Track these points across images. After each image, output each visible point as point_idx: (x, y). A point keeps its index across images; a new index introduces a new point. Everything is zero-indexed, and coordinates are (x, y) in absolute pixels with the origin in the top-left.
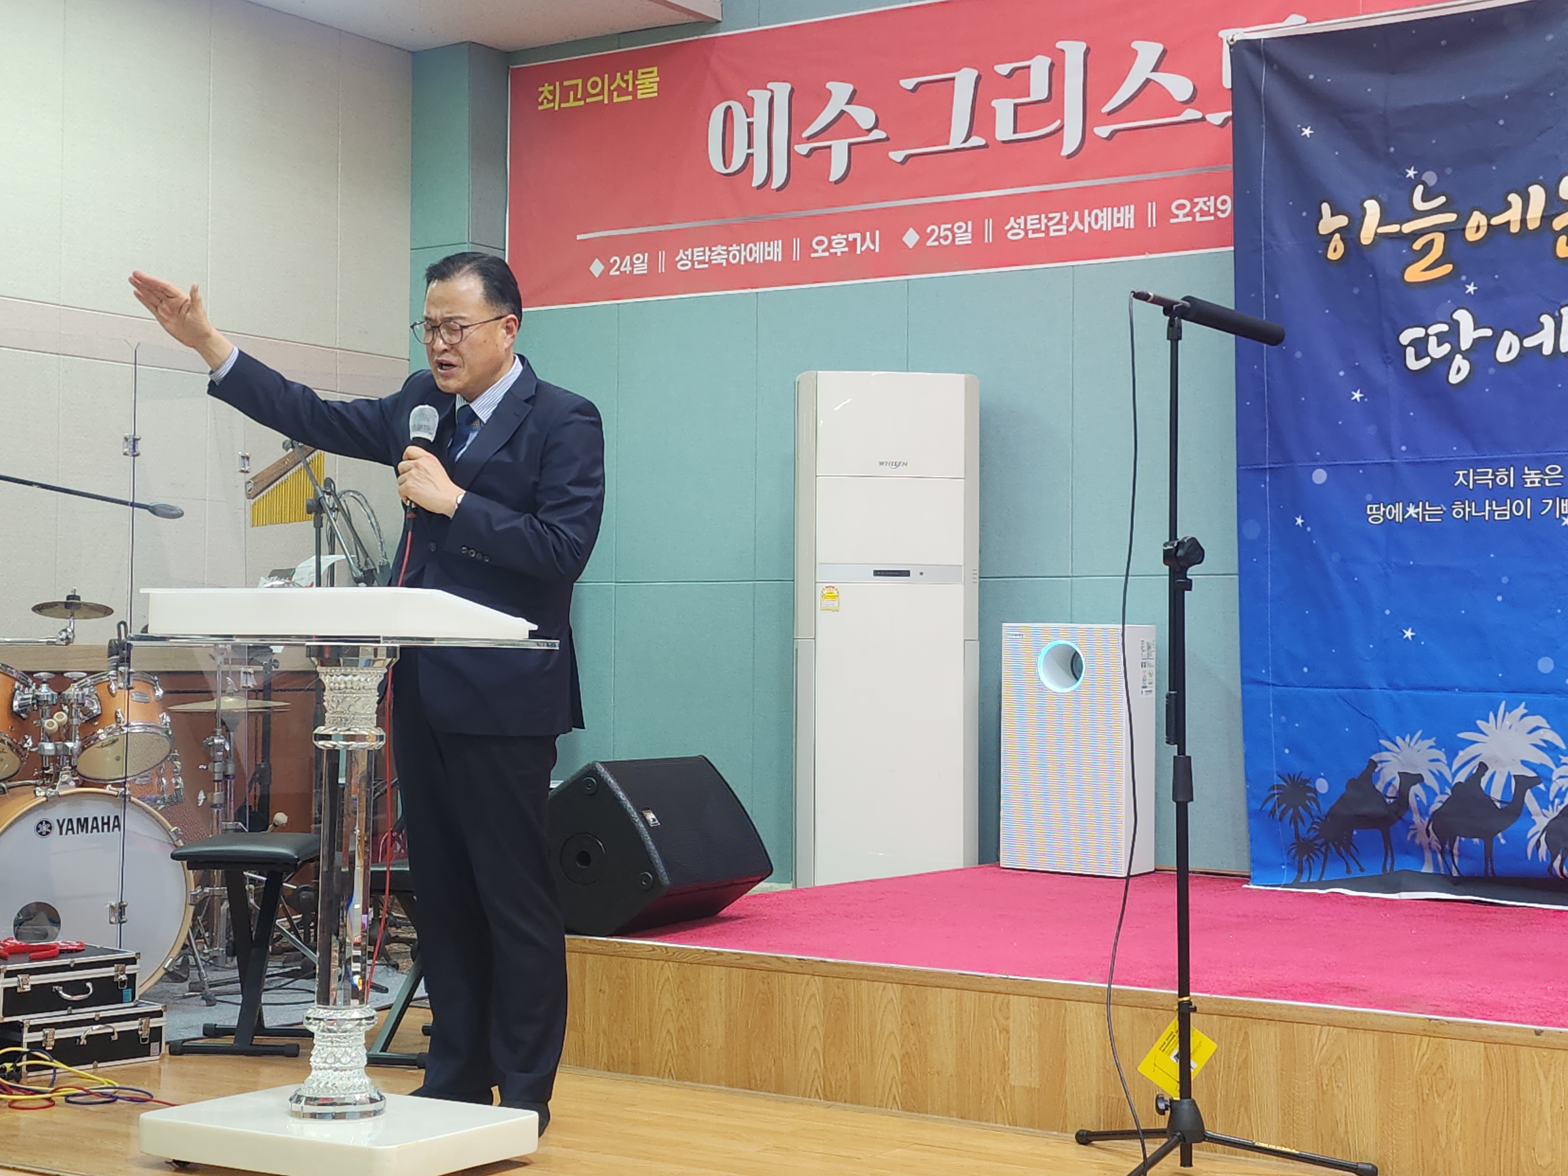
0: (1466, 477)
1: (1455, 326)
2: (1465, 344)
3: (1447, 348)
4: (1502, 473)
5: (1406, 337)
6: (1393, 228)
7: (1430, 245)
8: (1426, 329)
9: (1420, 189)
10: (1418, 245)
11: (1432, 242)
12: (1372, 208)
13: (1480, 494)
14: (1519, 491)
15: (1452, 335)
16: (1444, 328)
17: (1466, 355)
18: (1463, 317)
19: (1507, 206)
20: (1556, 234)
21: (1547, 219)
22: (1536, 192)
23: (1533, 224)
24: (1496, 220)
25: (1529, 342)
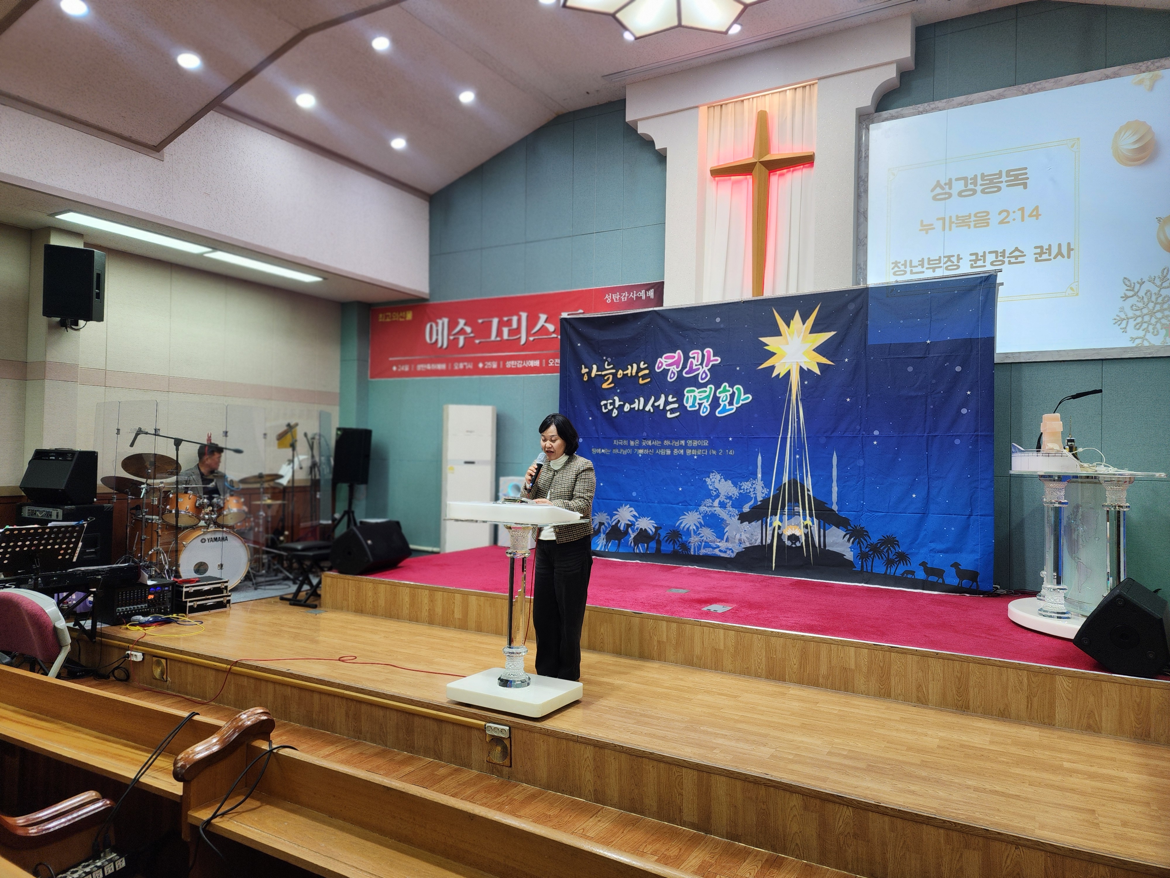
0: (616, 442)
1: (614, 401)
2: (617, 406)
3: (612, 407)
4: (625, 442)
5: (603, 403)
6: (600, 373)
7: (608, 378)
8: (607, 401)
9: (606, 363)
10: (606, 378)
12: (595, 367)
13: (620, 447)
14: (628, 447)
15: (613, 404)
16: (611, 401)
17: (617, 409)
18: (616, 398)
19: (628, 369)
20: (639, 377)
21: (637, 373)
22: (635, 366)
23: (634, 374)
24: (625, 373)
25: (632, 406)
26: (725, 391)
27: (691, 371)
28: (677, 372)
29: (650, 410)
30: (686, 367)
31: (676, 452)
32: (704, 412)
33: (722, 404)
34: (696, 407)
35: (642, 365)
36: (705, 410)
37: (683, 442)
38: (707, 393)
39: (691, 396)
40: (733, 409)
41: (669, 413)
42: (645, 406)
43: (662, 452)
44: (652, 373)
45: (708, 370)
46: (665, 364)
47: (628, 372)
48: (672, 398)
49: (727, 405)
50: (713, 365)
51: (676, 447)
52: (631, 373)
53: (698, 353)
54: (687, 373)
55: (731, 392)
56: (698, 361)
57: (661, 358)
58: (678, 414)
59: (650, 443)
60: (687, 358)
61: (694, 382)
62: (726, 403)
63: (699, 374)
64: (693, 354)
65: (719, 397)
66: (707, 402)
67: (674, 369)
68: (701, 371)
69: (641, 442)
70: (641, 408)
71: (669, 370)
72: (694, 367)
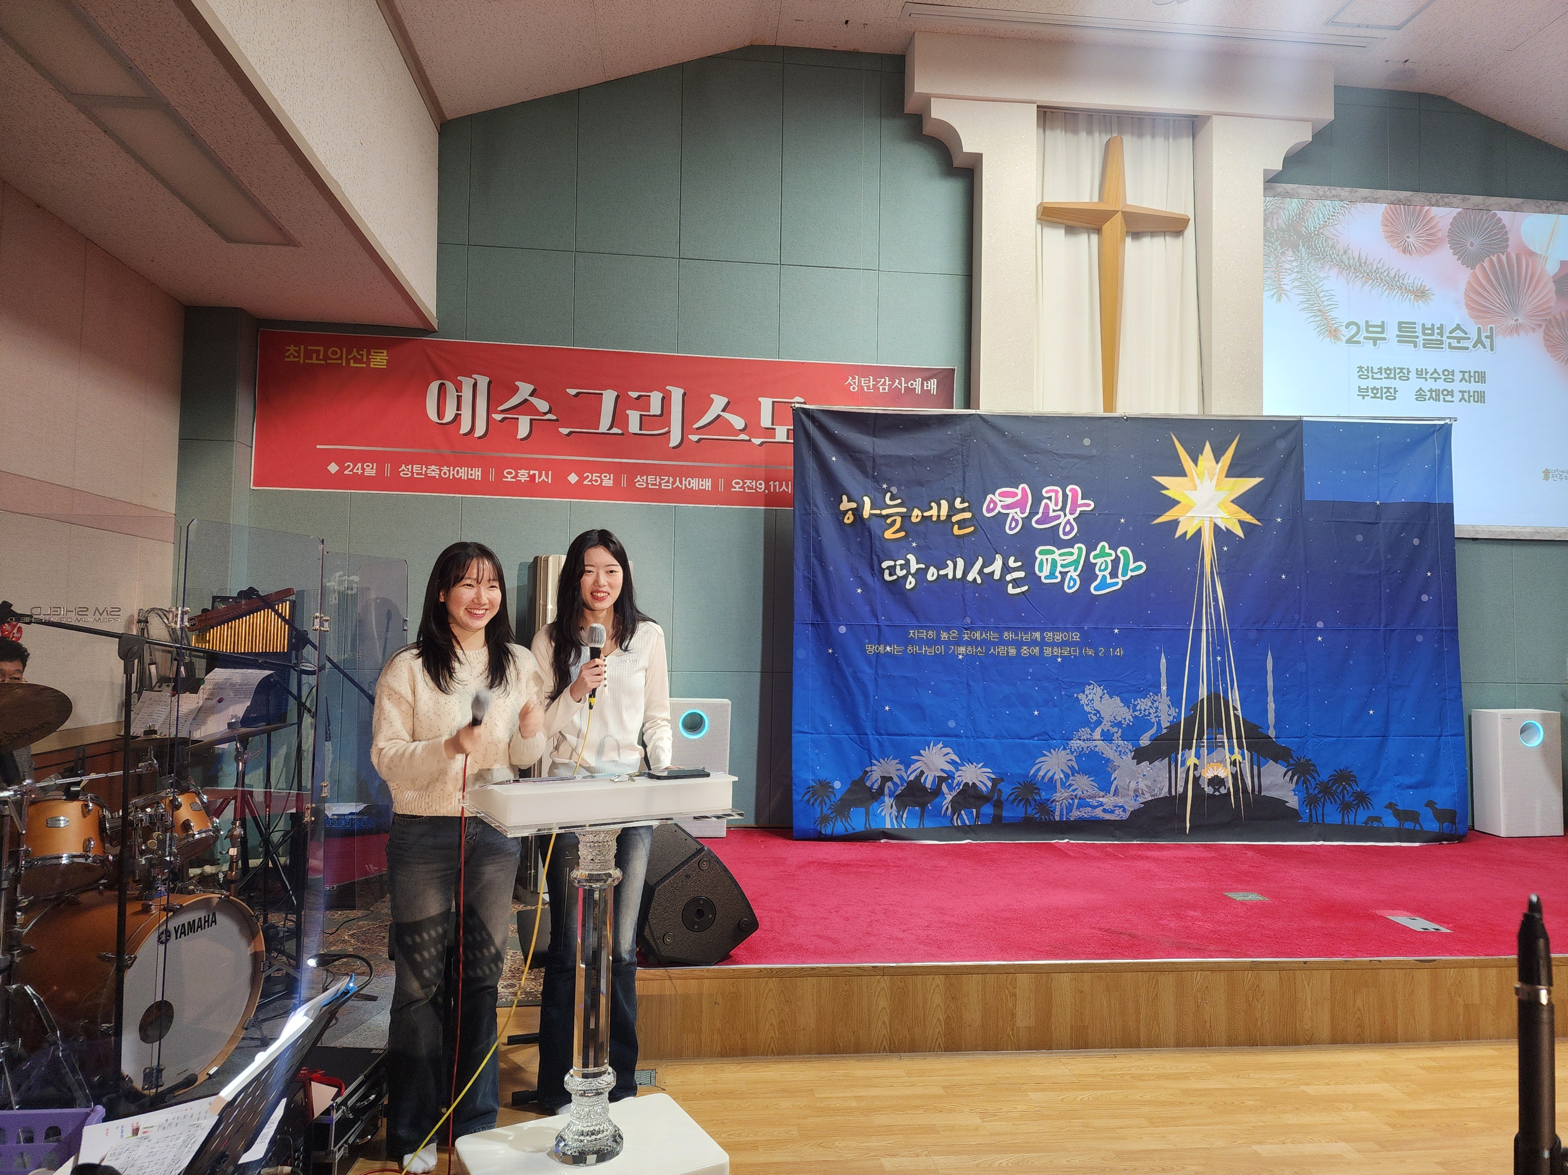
0: (914, 633)
1: (908, 561)
2: (913, 571)
3: (904, 572)
4: (930, 633)
5: (885, 565)
6: (878, 512)
8: (895, 561)
9: (889, 495)
10: (889, 521)
11: (895, 521)
12: (867, 500)
13: (922, 642)
14: (937, 641)
15: (906, 566)
16: (903, 562)
17: (913, 575)
18: (911, 557)
19: (931, 508)
20: (954, 523)
21: (949, 516)
22: (944, 504)
23: (943, 518)
24: (925, 514)
25: (942, 572)
26: (1103, 554)
27: (1046, 519)
28: (1022, 518)
29: (975, 579)
30: (1038, 513)
31: (1025, 651)
32: (1071, 587)
33: (1100, 575)
34: (1057, 578)
35: (958, 504)
36: (1072, 583)
37: (1037, 635)
38: (1075, 557)
39: (1047, 559)
40: (1118, 583)
41: (1010, 585)
42: (965, 573)
43: (1001, 650)
44: (977, 519)
45: (1074, 519)
46: (999, 504)
47: (934, 512)
48: (1015, 562)
49: (1108, 577)
50: (1081, 513)
51: (1025, 644)
52: (939, 516)
53: (1056, 492)
54: (1037, 522)
55: (1113, 557)
56: (1056, 505)
57: (994, 495)
58: (1025, 588)
59: (977, 635)
60: (1038, 498)
61: (1052, 537)
62: (1107, 573)
63: (1060, 524)
64: (1047, 492)
65: (1096, 564)
66: (1075, 570)
67: (1016, 514)
68: (1063, 520)
69: (960, 634)
70: (959, 575)
71: (1008, 514)
72: (1051, 514)
